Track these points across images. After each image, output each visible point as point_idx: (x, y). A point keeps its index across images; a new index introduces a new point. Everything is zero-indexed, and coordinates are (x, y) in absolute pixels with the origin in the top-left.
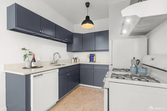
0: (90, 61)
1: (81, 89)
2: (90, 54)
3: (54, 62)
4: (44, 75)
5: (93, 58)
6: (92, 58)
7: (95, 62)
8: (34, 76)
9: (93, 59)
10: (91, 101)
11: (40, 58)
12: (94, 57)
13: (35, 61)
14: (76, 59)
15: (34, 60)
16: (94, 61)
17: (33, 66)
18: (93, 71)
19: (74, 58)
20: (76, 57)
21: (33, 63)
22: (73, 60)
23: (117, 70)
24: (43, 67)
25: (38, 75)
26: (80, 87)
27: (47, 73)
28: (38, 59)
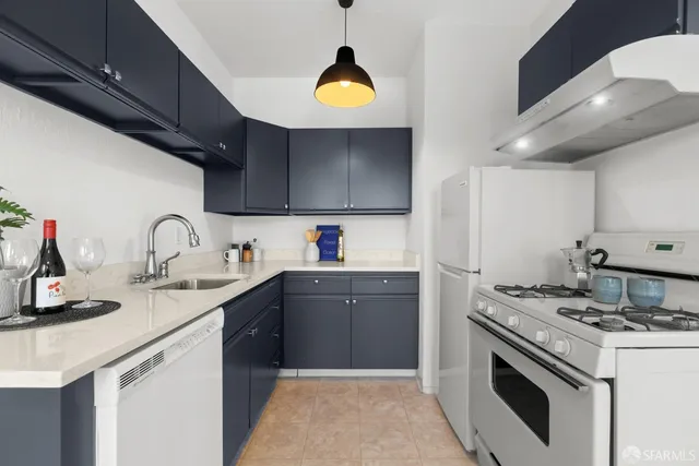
0: (323, 257)
1: (297, 393)
2: (319, 228)
3: (151, 271)
5: (334, 243)
6: (328, 242)
7: (343, 260)
9: (336, 247)
10: (375, 442)
11: (99, 244)
12: (341, 238)
13: (57, 267)
14: (247, 247)
15: (51, 261)
16: (340, 255)
17: (43, 301)
18: (351, 301)
19: (234, 246)
20: (250, 240)
21: (43, 283)
22: (234, 255)
23: (518, 293)
25: (145, 366)
26: (289, 386)
28: (83, 251)
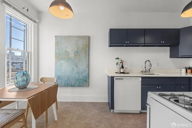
3: (145, 71)
4: (124, 80)
8: (116, 79)
13: (123, 68)
19: (186, 68)
21: (121, 69)
24: (129, 73)
25: (119, 79)
27: (127, 79)
